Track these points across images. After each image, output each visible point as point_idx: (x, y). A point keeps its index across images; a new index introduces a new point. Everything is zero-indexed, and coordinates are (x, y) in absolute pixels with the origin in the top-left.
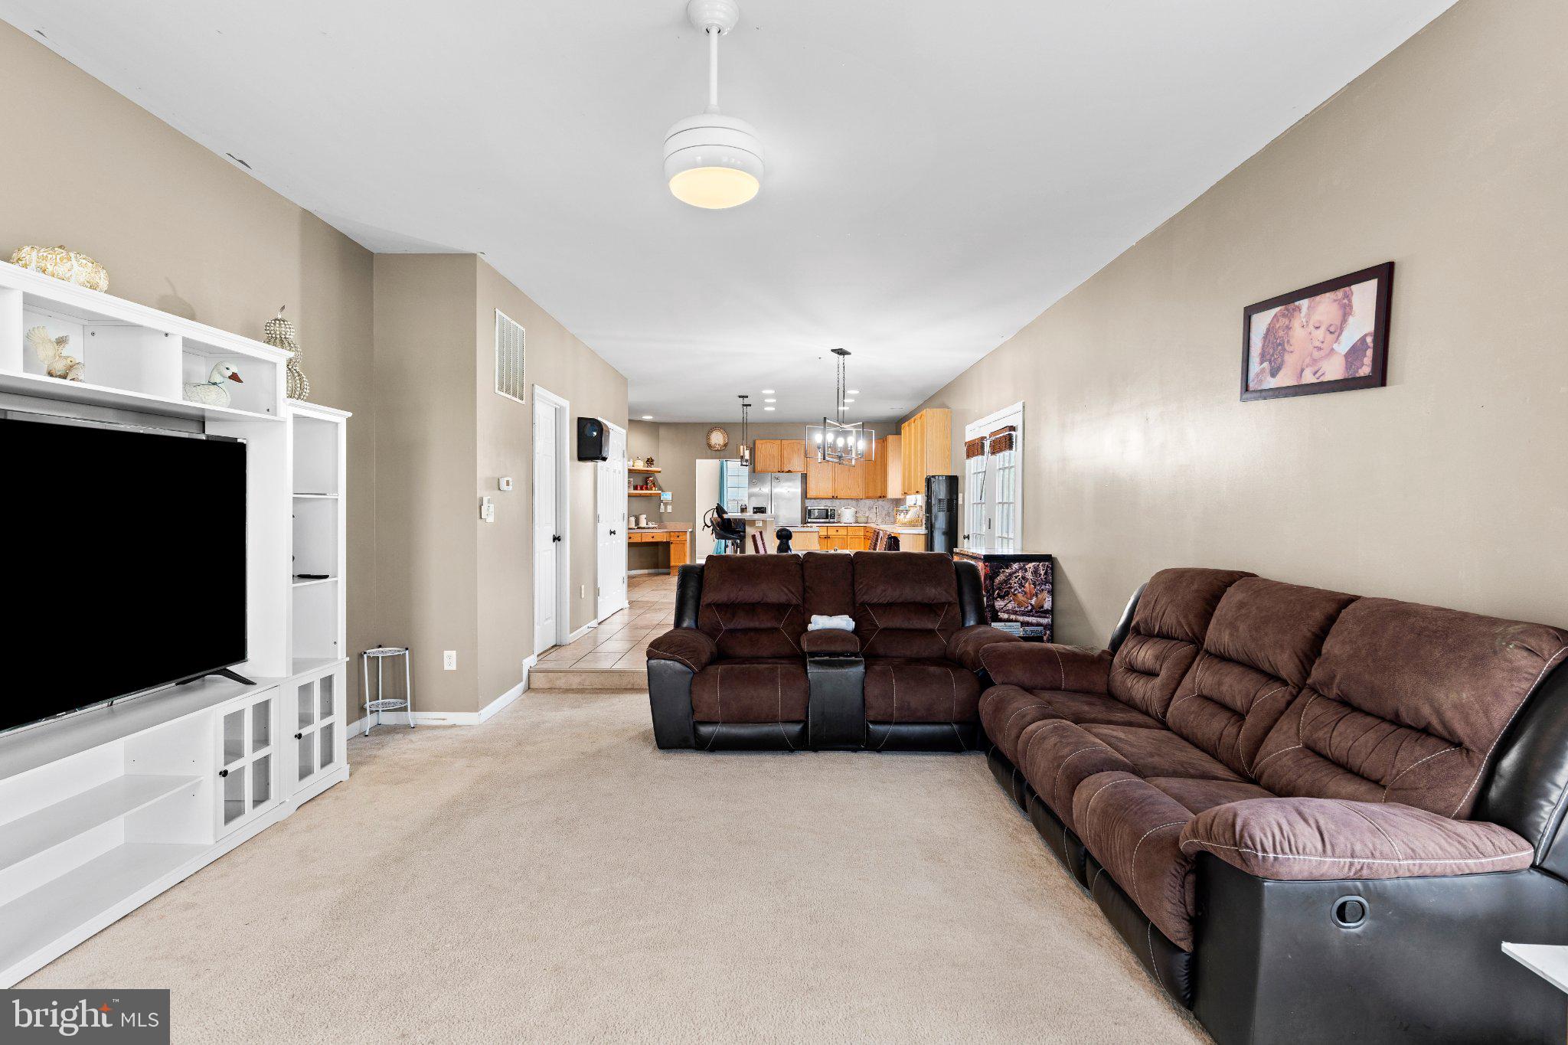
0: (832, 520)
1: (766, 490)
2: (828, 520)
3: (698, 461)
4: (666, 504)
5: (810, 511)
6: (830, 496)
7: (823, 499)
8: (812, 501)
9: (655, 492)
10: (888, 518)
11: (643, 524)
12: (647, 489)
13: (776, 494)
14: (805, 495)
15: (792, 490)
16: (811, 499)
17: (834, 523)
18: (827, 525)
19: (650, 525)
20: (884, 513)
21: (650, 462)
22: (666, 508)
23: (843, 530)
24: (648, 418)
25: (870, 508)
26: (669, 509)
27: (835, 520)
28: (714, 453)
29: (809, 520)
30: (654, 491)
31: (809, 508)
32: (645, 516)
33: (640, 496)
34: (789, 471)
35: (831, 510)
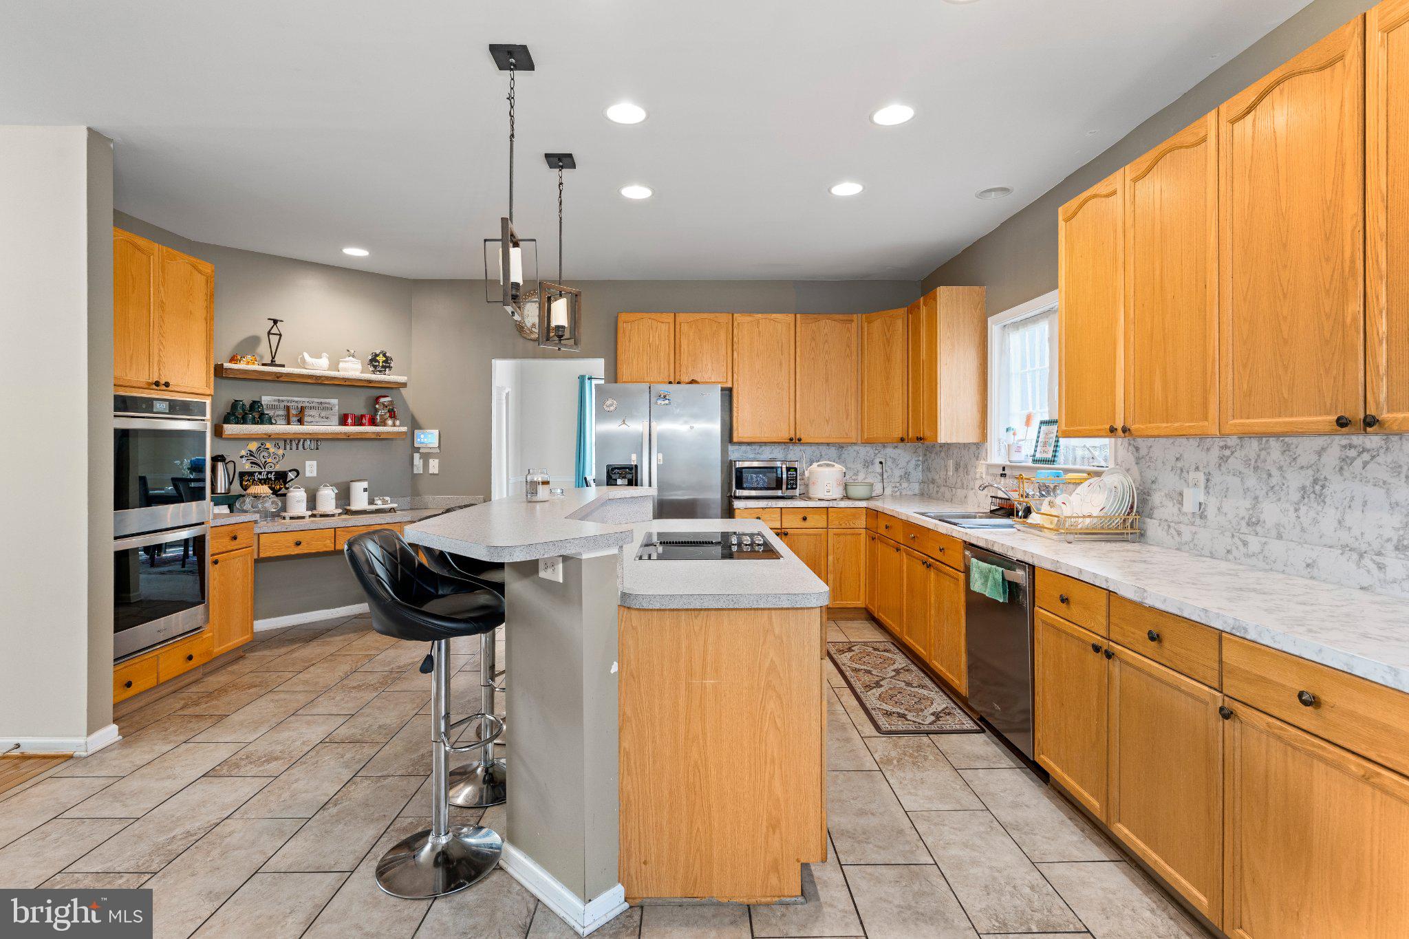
0: (790, 493)
1: (637, 426)
2: (779, 493)
3: (493, 360)
4: (426, 457)
5: (740, 471)
6: (785, 435)
7: (765, 443)
8: (744, 448)
9: (396, 429)
10: (905, 485)
11: (360, 500)
12: (373, 422)
13: (661, 437)
14: (728, 435)
15: (701, 426)
16: (740, 443)
17: (791, 498)
18: (781, 504)
19: (379, 504)
20: (898, 473)
21: (379, 362)
22: (426, 465)
23: (817, 517)
24: (356, 252)
25: (868, 464)
26: (434, 467)
27: (797, 492)
28: (531, 345)
29: (739, 493)
30: (389, 428)
31: (739, 465)
32: (365, 484)
33: (349, 438)
34: (693, 382)
35: (788, 469)
